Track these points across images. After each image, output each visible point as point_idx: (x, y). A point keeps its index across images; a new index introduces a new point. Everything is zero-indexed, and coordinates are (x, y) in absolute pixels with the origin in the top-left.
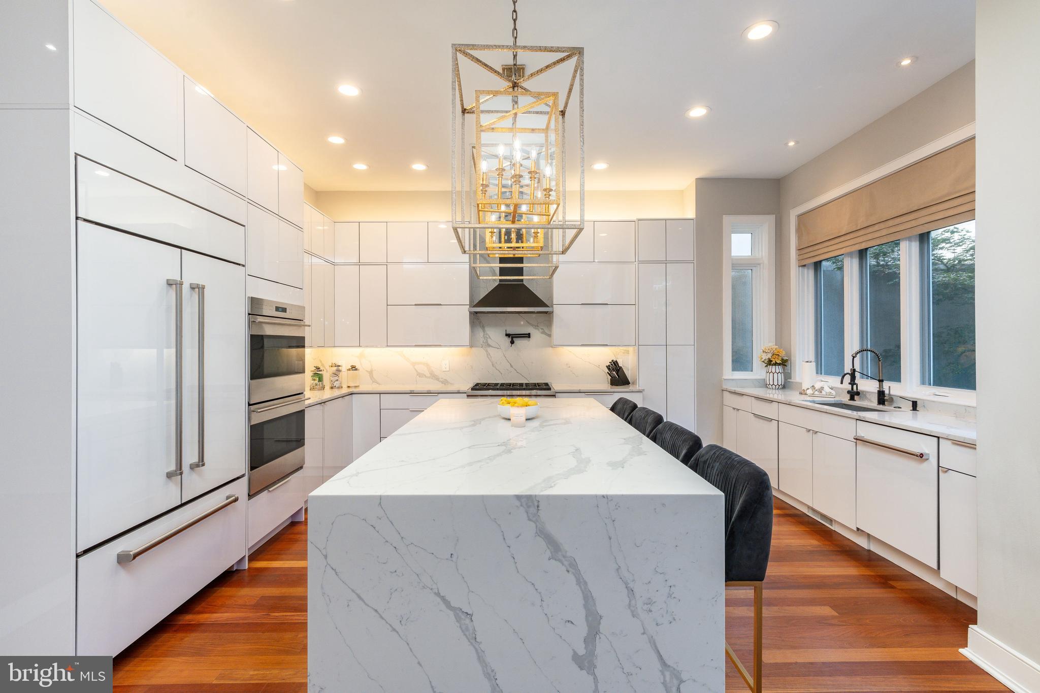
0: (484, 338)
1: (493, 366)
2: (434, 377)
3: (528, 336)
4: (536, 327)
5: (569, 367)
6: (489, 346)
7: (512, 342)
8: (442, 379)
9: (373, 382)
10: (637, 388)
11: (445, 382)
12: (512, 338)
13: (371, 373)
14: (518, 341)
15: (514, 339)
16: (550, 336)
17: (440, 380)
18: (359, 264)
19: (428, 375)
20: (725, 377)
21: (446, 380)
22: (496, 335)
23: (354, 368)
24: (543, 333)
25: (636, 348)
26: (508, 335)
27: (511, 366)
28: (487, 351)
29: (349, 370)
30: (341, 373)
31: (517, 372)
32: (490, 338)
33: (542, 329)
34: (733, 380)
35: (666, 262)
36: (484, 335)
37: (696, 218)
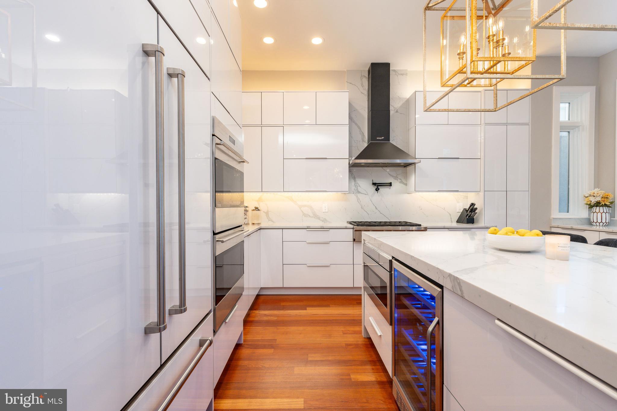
0: (355, 186)
1: (362, 208)
2: (316, 216)
3: (390, 184)
4: (396, 178)
5: (421, 209)
6: (359, 192)
7: (377, 190)
8: (322, 218)
9: (269, 220)
10: (481, 224)
11: (325, 220)
12: (377, 186)
13: (267, 213)
14: (382, 189)
15: (379, 187)
16: (406, 185)
17: (321, 219)
18: (262, 126)
19: (311, 215)
20: (553, 216)
21: (326, 219)
22: (365, 185)
23: (257, 209)
24: (401, 182)
25: (482, 194)
26: (374, 184)
27: (376, 209)
28: (357, 197)
29: (253, 210)
30: (248, 213)
31: (381, 213)
32: (360, 186)
33: (400, 179)
34: (560, 219)
35: (506, 124)
36: (355, 184)
37: (531, 88)
